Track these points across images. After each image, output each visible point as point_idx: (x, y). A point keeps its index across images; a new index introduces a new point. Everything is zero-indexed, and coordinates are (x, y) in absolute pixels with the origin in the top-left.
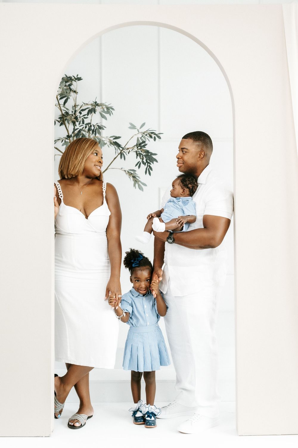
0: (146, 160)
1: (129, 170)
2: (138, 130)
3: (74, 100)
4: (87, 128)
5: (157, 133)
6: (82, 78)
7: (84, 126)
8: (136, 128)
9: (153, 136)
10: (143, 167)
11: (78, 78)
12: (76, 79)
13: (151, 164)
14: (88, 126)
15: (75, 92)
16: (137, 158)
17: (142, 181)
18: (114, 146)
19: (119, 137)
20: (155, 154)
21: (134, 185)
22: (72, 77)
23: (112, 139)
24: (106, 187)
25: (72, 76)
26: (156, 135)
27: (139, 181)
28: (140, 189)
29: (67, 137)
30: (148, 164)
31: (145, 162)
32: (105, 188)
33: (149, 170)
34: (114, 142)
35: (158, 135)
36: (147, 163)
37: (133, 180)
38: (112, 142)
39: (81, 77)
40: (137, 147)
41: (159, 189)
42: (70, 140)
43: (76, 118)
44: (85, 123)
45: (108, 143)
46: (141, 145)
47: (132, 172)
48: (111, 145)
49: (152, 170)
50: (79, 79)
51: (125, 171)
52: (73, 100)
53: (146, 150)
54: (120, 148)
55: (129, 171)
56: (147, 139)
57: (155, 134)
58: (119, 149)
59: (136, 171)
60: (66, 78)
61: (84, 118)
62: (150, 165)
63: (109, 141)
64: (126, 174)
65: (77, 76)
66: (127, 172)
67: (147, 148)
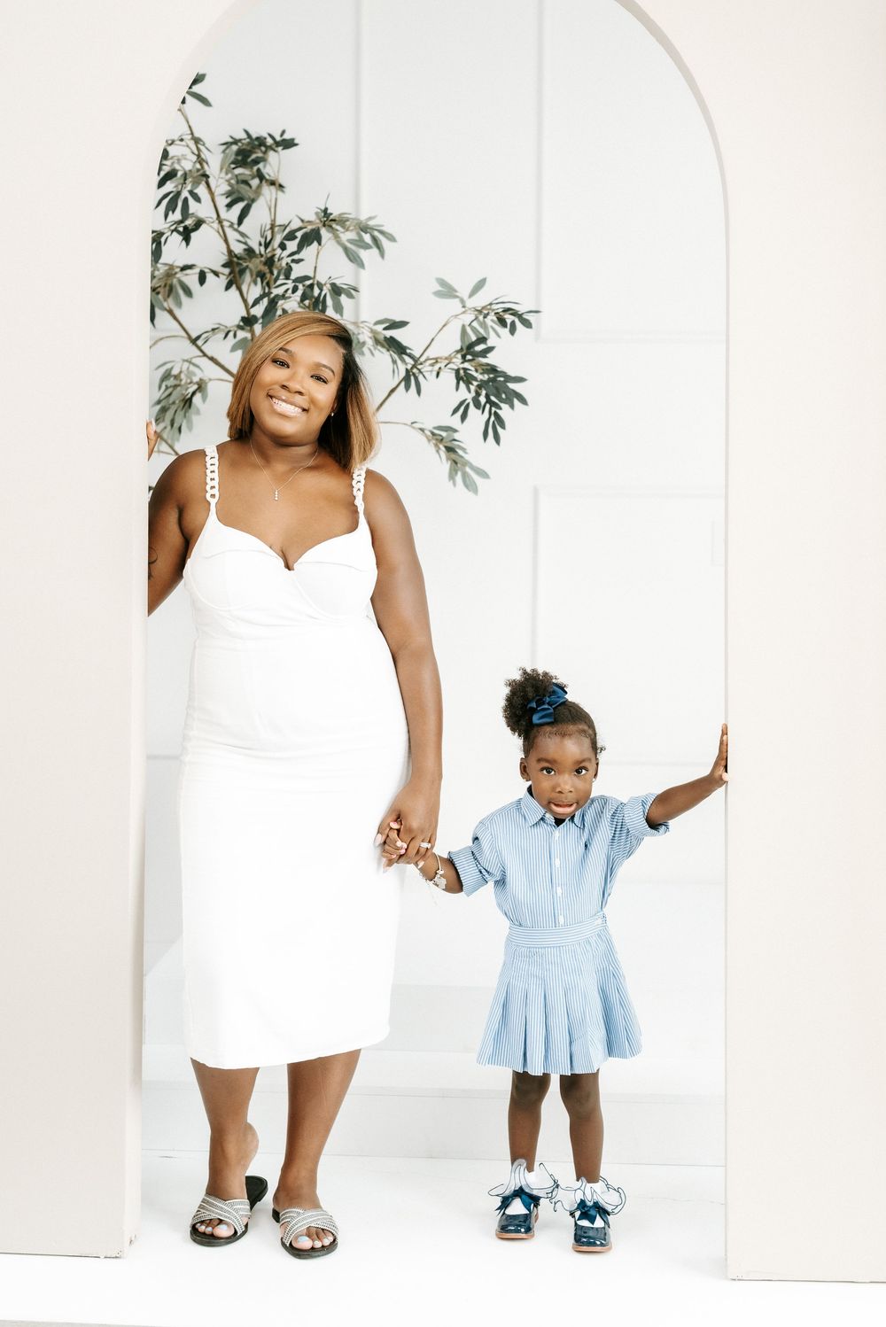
0: (487, 396)
1: (435, 428)
2: (462, 301)
3: (270, 209)
4: (299, 292)
5: (520, 309)
6: (296, 142)
7: (290, 285)
8: (457, 294)
9: (509, 318)
10: (477, 418)
11: (284, 140)
12: (278, 144)
13: (501, 409)
14: (304, 286)
15: (273, 183)
16: (457, 389)
17: (474, 464)
18: (388, 350)
19: (402, 324)
20: (520, 380)
21: (452, 477)
22: (265, 138)
23: (380, 328)
24: (363, 482)
25: (266, 135)
26: (520, 316)
27: (466, 463)
28: (467, 486)
29: (242, 324)
30: (493, 409)
31: (483, 399)
32: (361, 486)
33: (495, 427)
34: (385, 338)
35: (524, 316)
36: (488, 406)
37: (448, 459)
38: (381, 338)
39: (293, 140)
40: (464, 357)
41: (536, 492)
42: (252, 332)
43: (270, 262)
44: (293, 276)
45: (370, 342)
46: (472, 349)
47: (444, 434)
48: (379, 347)
49: (503, 426)
50: (288, 144)
51: (422, 430)
52: (267, 209)
53: (488, 365)
54: (404, 356)
55: (437, 432)
56: (491, 330)
57: (515, 313)
58: (403, 361)
59: (456, 431)
60: (248, 140)
61: (293, 261)
62: (498, 411)
63: (370, 335)
64: (429, 440)
65: (282, 135)
66: (429, 434)
67: (491, 359)
